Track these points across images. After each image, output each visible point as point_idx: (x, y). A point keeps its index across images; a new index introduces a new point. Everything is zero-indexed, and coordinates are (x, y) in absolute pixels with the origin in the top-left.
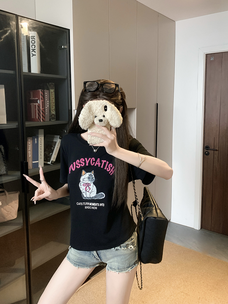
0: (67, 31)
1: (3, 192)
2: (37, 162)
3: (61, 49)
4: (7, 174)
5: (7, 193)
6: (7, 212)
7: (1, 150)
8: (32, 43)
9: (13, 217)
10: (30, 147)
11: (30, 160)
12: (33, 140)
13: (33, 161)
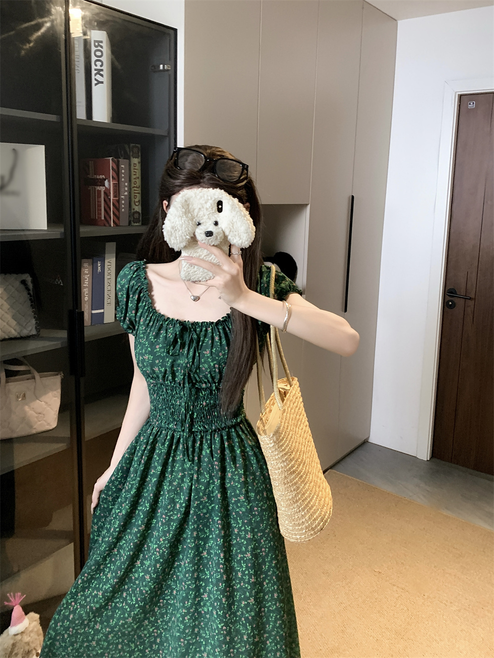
0: (172, 32)
1: (28, 372)
2: (102, 311)
3: (157, 71)
4: (39, 335)
5: (37, 375)
6: (36, 415)
7: (27, 285)
8: (96, 56)
9: (48, 424)
10: (86, 279)
11: (86, 308)
12: (94, 264)
13: (92, 310)
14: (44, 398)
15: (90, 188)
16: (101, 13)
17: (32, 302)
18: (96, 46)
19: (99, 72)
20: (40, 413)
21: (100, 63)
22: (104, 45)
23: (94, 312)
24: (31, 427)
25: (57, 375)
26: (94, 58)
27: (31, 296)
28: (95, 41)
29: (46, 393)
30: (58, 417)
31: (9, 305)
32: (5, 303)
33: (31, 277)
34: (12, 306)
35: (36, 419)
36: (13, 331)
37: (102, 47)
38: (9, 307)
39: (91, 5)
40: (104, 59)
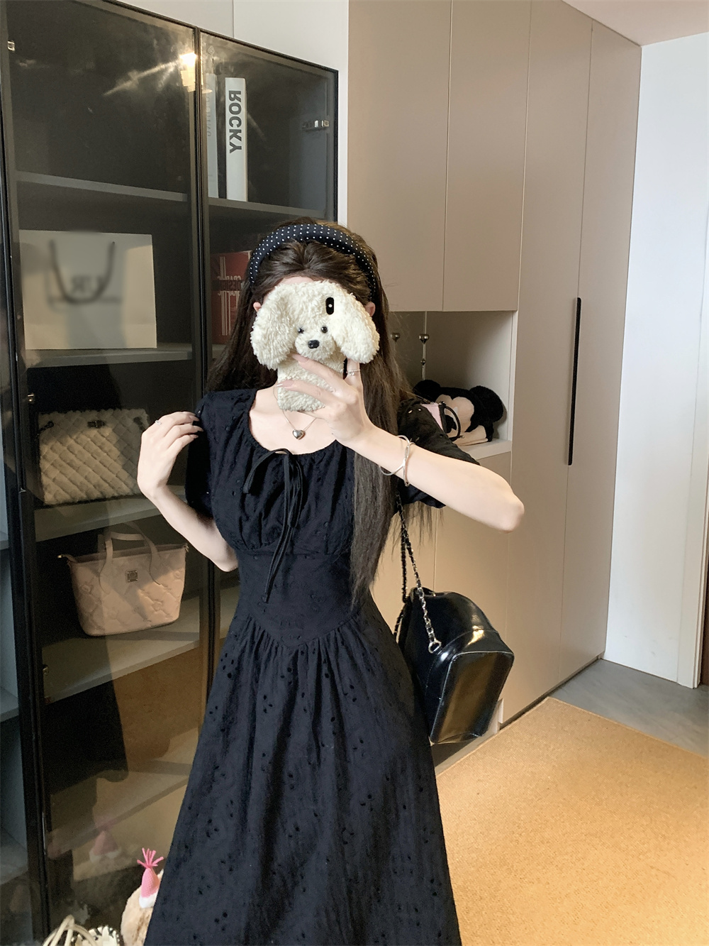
0: (331, 75)
3: (310, 130)
5: (153, 548)
6: (152, 602)
7: (142, 423)
8: (232, 112)
9: (168, 615)
14: (162, 579)
15: (222, 293)
16: (239, 53)
18: (231, 99)
19: (235, 134)
20: (157, 600)
21: (237, 122)
22: (243, 96)
24: (145, 618)
25: (180, 547)
26: (229, 115)
28: (231, 93)
29: (166, 572)
30: (181, 606)
31: (119, 451)
32: (114, 448)
33: (147, 413)
34: (122, 453)
35: (152, 608)
36: (124, 487)
37: (239, 100)
38: (119, 453)
39: (227, 43)
40: (243, 115)
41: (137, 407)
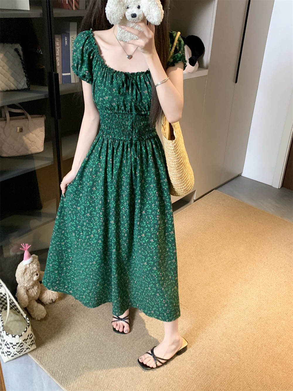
1: (22, 114)
2: (69, 74)
4: (29, 88)
5: (29, 116)
6: (30, 142)
7: (19, 52)
9: (38, 149)
10: (58, 50)
11: (59, 71)
12: (62, 39)
13: (62, 73)
14: (34, 131)
17: (23, 65)
20: (33, 141)
23: (63, 74)
24: (27, 150)
25: (42, 117)
27: (22, 61)
29: (35, 129)
30: (44, 145)
31: (8, 66)
32: (6, 65)
33: (21, 46)
34: (10, 68)
35: (30, 145)
36: (12, 85)
38: (8, 68)
41: (16, 42)
